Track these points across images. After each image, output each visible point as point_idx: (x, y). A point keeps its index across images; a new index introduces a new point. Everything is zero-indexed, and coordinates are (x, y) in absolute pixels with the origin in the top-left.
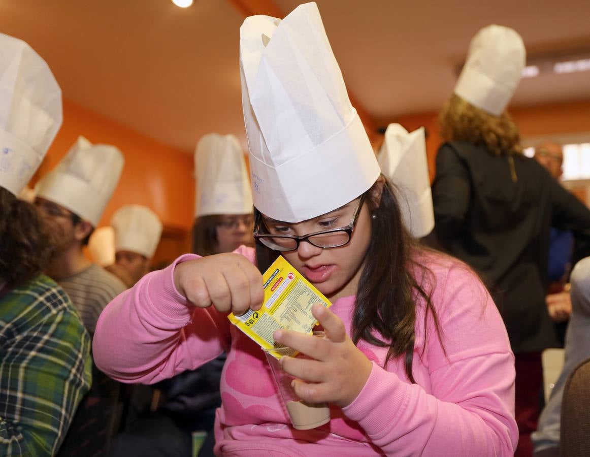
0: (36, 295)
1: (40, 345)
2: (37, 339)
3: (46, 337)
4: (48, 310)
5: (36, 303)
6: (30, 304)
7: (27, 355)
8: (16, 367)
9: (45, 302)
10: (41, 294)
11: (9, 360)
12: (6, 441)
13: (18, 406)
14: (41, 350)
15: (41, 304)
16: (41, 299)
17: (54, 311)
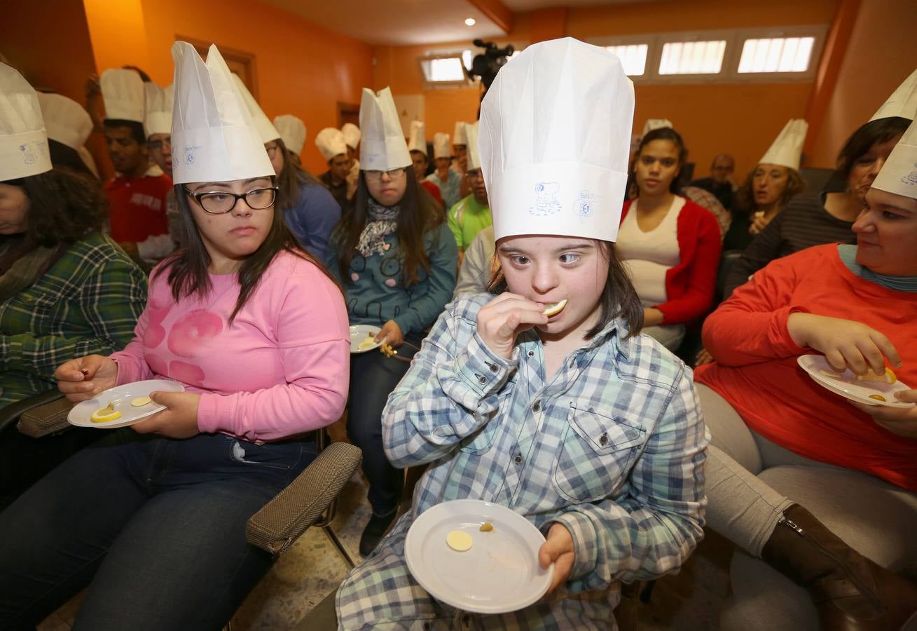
0: (81, 255)
1: (97, 291)
2: (94, 288)
3: (98, 285)
4: (92, 266)
5: (82, 262)
6: (78, 263)
7: (94, 299)
8: (91, 308)
9: (89, 260)
10: (85, 254)
11: (85, 305)
12: (108, 348)
13: (105, 329)
14: (100, 294)
15: (86, 262)
16: (86, 258)
17: (97, 266)
